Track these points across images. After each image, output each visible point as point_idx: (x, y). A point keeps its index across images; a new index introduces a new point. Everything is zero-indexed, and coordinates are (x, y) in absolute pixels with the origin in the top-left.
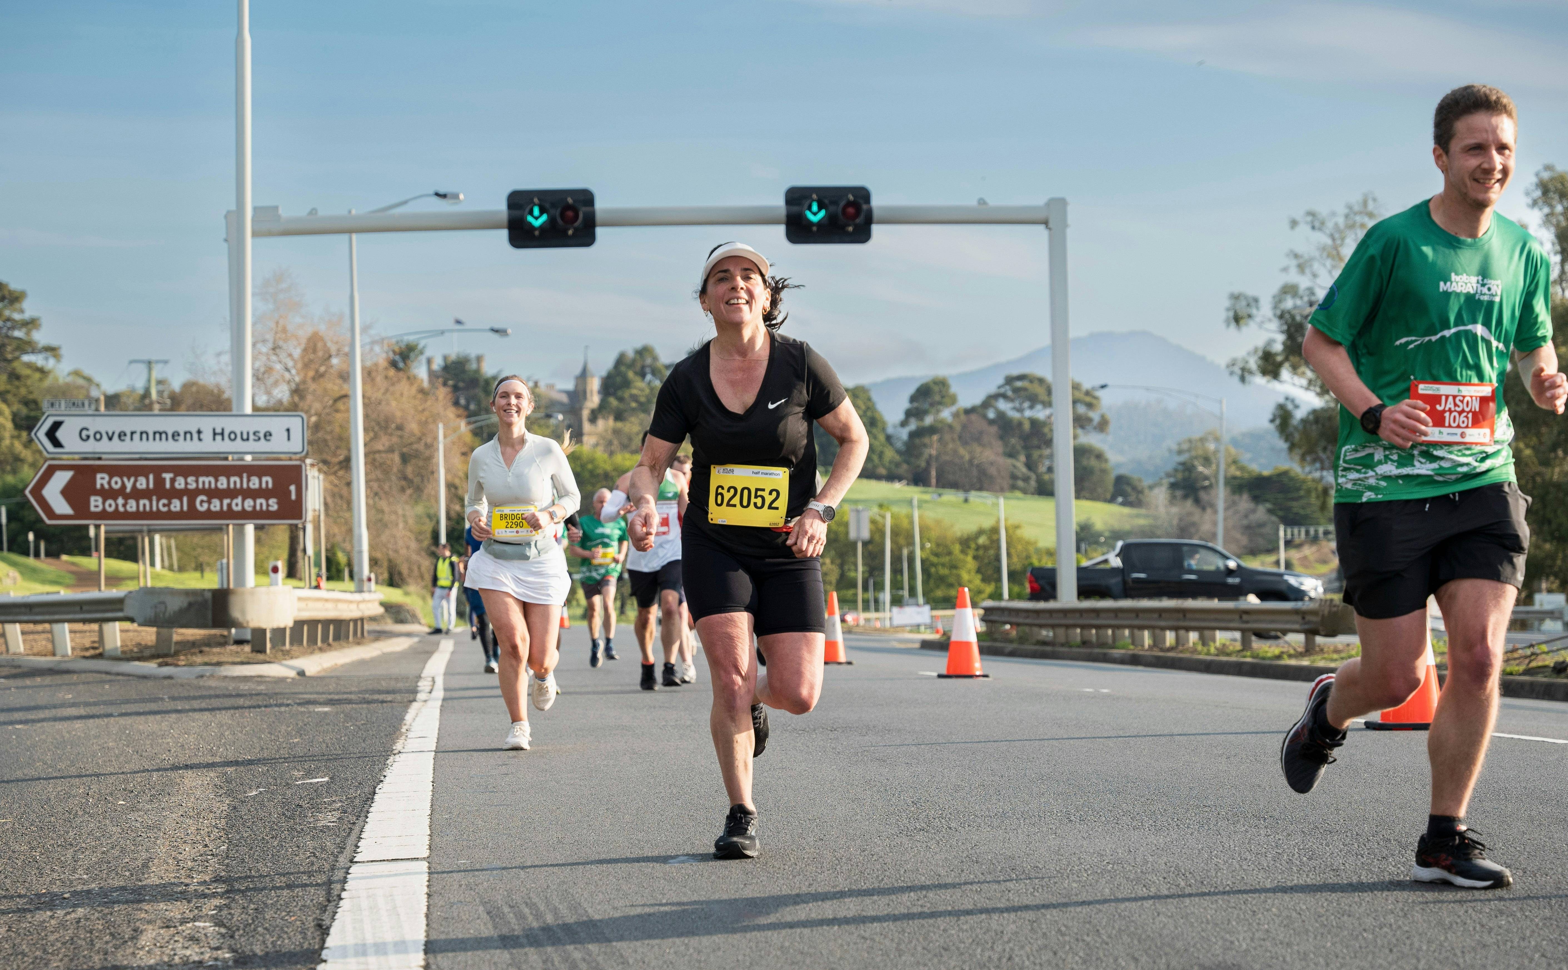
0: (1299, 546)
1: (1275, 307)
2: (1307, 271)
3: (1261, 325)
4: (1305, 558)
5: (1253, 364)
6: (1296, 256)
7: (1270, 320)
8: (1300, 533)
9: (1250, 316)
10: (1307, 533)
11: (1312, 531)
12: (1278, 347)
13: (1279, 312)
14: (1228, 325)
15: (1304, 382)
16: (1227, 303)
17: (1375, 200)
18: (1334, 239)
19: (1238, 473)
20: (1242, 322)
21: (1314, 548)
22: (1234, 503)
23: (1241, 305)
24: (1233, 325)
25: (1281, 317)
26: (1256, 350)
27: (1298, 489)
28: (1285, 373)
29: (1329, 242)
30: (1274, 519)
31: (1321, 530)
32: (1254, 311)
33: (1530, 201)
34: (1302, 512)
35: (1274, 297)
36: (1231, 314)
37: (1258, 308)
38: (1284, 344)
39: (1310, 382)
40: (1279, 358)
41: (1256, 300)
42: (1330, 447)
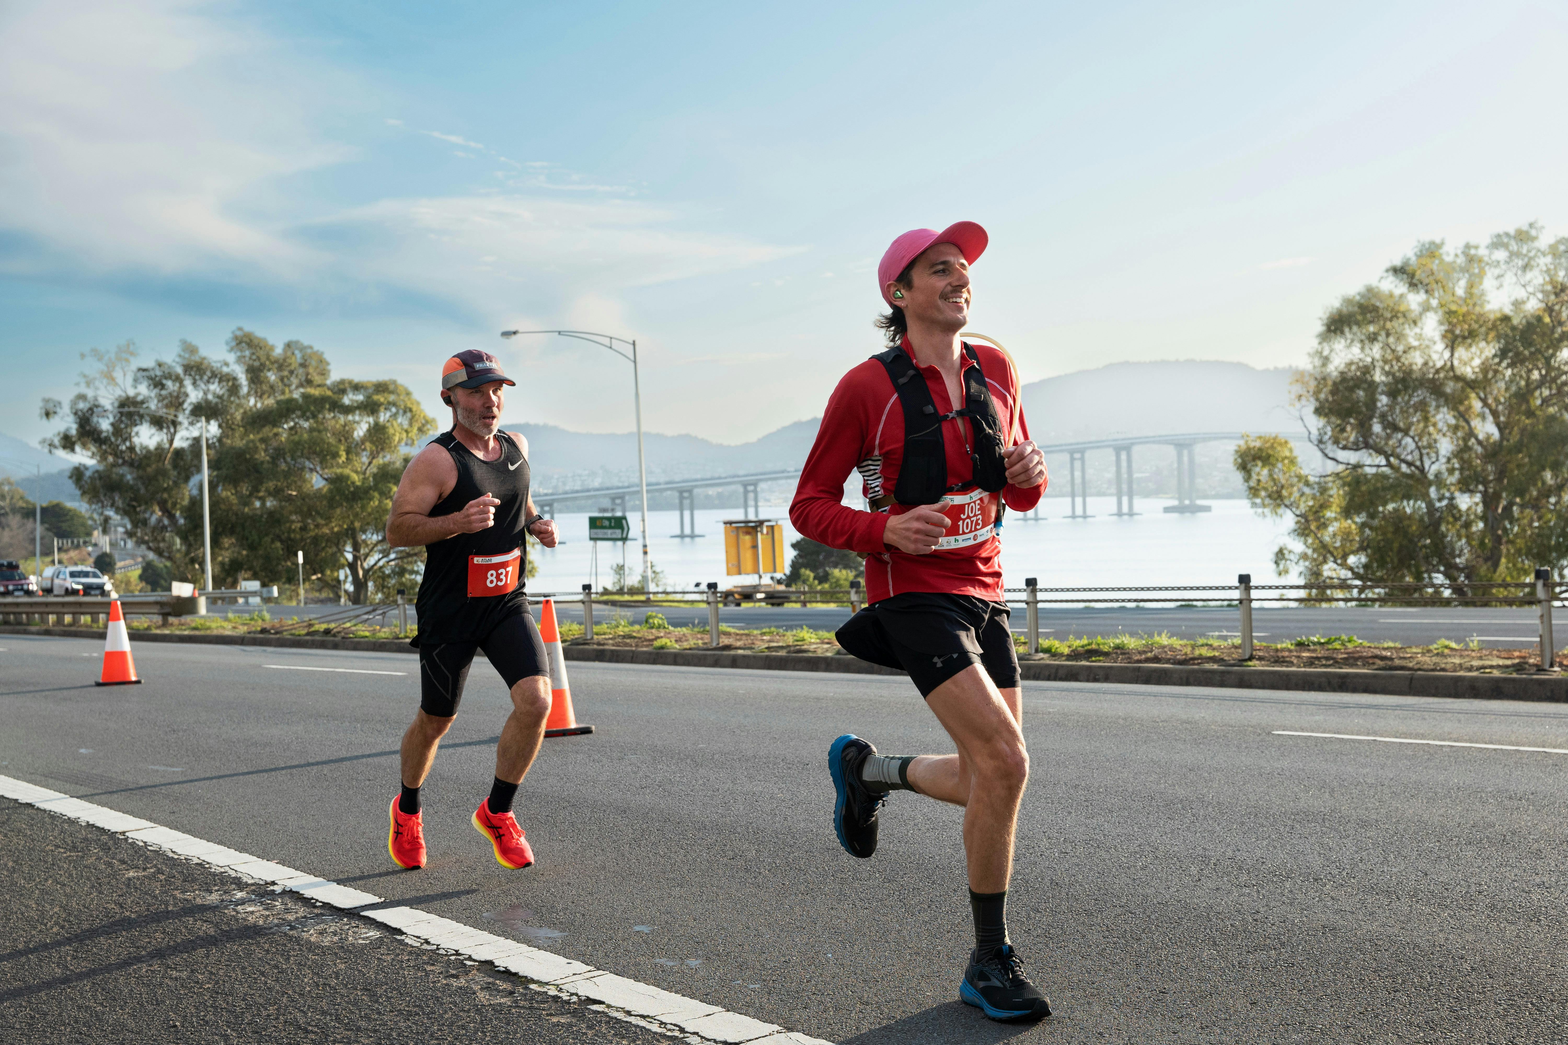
0: (67, 551)
1: (72, 408)
2: (91, 386)
3: (62, 418)
4: (71, 558)
5: (56, 441)
6: (85, 376)
7: (68, 415)
8: (67, 543)
9: (55, 413)
10: (72, 542)
11: (75, 541)
12: (73, 432)
13: (74, 411)
14: (41, 418)
15: (90, 454)
16: (41, 404)
17: (134, 344)
18: (108, 367)
19: (24, 505)
20: (51, 416)
21: (77, 552)
22: (24, 524)
23: (50, 406)
24: (44, 417)
25: (76, 414)
26: (59, 434)
27: (66, 515)
28: (78, 448)
29: (105, 369)
30: (50, 534)
31: (81, 541)
32: (58, 410)
33: (228, 348)
34: (68, 529)
35: (71, 401)
36: (43, 411)
37: (61, 408)
38: (77, 430)
39: (93, 454)
40: (74, 439)
41: (60, 403)
42: (108, 494)
